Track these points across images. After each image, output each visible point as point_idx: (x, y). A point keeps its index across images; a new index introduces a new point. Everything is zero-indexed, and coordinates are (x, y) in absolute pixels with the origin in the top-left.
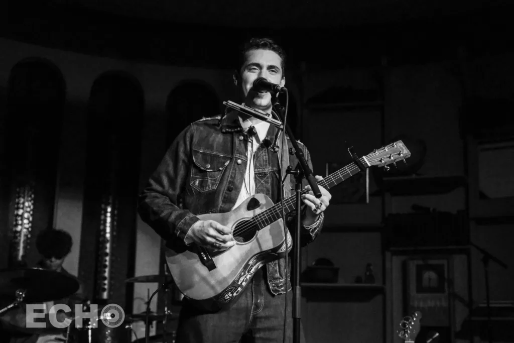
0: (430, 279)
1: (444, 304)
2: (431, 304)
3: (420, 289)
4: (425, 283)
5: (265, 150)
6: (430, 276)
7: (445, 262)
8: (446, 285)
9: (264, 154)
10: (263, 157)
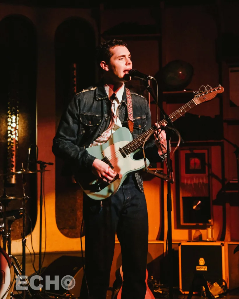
0: (195, 164)
1: (205, 181)
2: (195, 181)
3: (188, 171)
4: (192, 167)
5: (123, 108)
6: (195, 161)
7: (205, 151)
8: (207, 167)
9: (123, 110)
10: (123, 112)
